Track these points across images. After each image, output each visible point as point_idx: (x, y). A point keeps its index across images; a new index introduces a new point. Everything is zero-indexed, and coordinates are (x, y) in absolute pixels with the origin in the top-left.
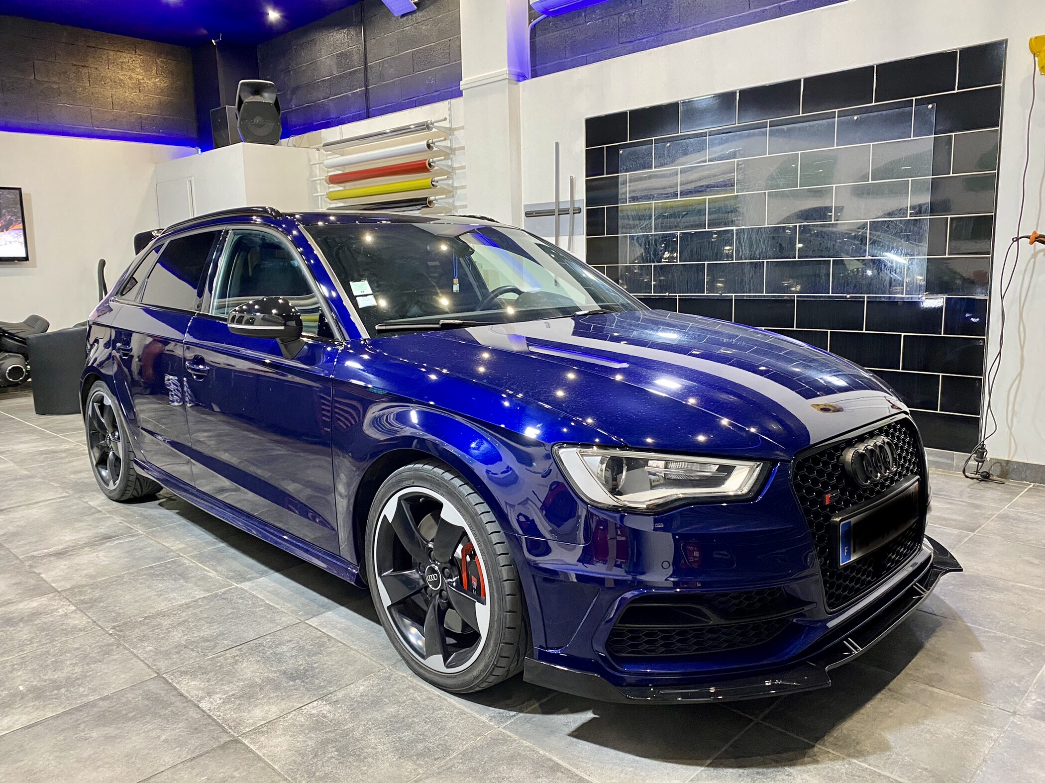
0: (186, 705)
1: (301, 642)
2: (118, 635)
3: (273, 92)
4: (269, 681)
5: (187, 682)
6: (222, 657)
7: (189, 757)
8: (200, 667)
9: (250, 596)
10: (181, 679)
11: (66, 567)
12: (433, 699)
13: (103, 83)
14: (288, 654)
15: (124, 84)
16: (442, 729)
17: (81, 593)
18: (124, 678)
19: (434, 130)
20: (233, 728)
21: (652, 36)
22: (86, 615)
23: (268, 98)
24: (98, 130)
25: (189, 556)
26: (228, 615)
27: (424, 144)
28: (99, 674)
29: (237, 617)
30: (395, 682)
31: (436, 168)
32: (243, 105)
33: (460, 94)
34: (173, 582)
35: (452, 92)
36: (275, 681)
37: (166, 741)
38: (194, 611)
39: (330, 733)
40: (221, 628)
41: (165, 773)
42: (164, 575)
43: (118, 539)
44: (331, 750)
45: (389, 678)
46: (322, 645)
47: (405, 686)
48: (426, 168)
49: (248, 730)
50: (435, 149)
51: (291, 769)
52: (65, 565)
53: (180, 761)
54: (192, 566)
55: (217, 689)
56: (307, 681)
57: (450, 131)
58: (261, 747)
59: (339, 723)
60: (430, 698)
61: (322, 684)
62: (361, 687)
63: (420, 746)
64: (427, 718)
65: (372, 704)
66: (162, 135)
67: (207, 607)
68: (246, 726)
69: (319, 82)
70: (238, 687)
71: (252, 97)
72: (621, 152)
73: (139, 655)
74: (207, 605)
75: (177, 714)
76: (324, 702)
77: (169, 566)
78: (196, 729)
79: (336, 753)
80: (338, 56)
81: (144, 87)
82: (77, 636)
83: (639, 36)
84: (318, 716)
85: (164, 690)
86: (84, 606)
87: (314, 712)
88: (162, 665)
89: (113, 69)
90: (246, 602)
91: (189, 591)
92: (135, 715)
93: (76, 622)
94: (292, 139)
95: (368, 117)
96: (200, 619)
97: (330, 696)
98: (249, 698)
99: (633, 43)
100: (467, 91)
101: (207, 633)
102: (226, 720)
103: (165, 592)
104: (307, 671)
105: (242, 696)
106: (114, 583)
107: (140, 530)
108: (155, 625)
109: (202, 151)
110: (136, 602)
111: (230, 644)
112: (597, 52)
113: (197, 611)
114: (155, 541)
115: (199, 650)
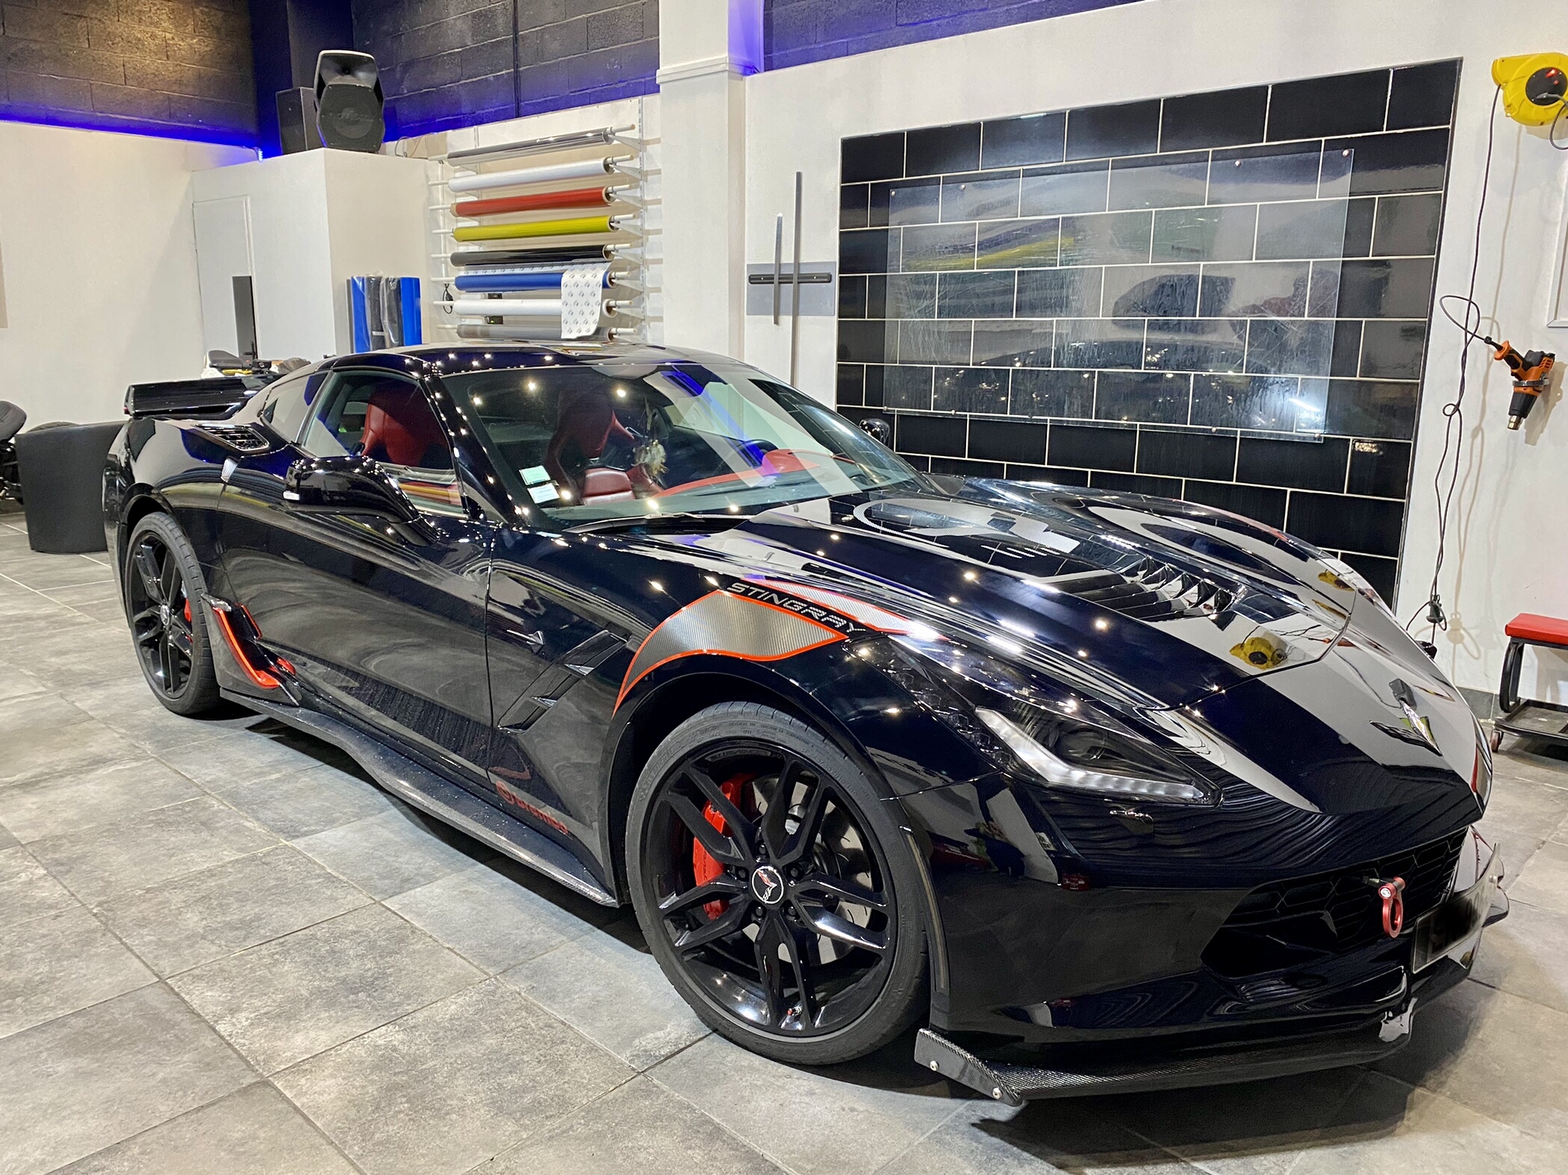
0: (197, 1026)
1: (372, 934)
2: (106, 917)
3: (372, 71)
4: (320, 992)
5: (201, 991)
6: (255, 955)
7: (195, 1106)
8: (222, 970)
9: (304, 860)
10: (191, 987)
11: (34, 807)
12: (553, 1027)
13: (110, 43)
14: (351, 952)
15: (143, 45)
16: (561, 1073)
17: (56, 848)
18: (110, 984)
19: (615, 142)
20: (262, 1064)
21: (947, 18)
22: (61, 883)
23: (364, 79)
24: (102, 117)
25: (219, 794)
26: (269, 889)
27: (599, 164)
28: (74, 976)
29: (282, 894)
30: (502, 1000)
31: (617, 200)
32: (325, 90)
33: (656, 89)
34: (192, 835)
35: (645, 83)
36: (328, 993)
37: (164, 1081)
38: (219, 882)
39: (400, 1075)
40: (257, 910)
41: (158, 1130)
42: (179, 823)
43: (116, 763)
44: (399, 1100)
45: (494, 993)
46: (402, 940)
47: (516, 1006)
48: (603, 200)
49: (283, 1067)
50: (616, 171)
51: (339, 1128)
52: (33, 803)
53: (182, 1111)
54: (223, 811)
55: (244, 1003)
56: (375, 994)
57: (642, 144)
58: (301, 1094)
59: (415, 1061)
60: (550, 1026)
61: (396, 1000)
62: (452, 1007)
63: (528, 1099)
64: (541, 1055)
65: (465, 1032)
66: (204, 127)
67: (241, 876)
68: (281, 1061)
69: (444, 55)
70: (274, 1001)
71: (339, 77)
72: (893, 193)
73: (134, 948)
74: (240, 872)
75: (182, 1041)
76: (397, 1028)
77: (187, 809)
78: (208, 1064)
79: (406, 1105)
80: (474, 16)
81: (174, 50)
82: (45, 915)
83: (928, 16)
84: (386, 1048)
85: (167, 1003)
86: (59, 869)
87: (381, 1042)
88: (166, 965)
89: (125, 21)
90: (298, 870)
91: (214, 850)
92: (121, 1041)
93: (44, 895)
94: (402, 144)
95: (518, 116)
96: (228, 895)
97: (405, 1018)
98: (289, 1019)
99: (917, 27)
100: (665, 85)
101: (236, 917)
102: (253, 1052)
103: (180, 849)
104: (376, 979)
105: (279, 1016)
106: (105, 834)
107: (149, 749)
108: (161, 903)
109: (265, 156)
110: (135, 865)
111: (268, 934)
112: (863, 36)
113: (225, 881)
114: (170, 768)
115: (223, 943)
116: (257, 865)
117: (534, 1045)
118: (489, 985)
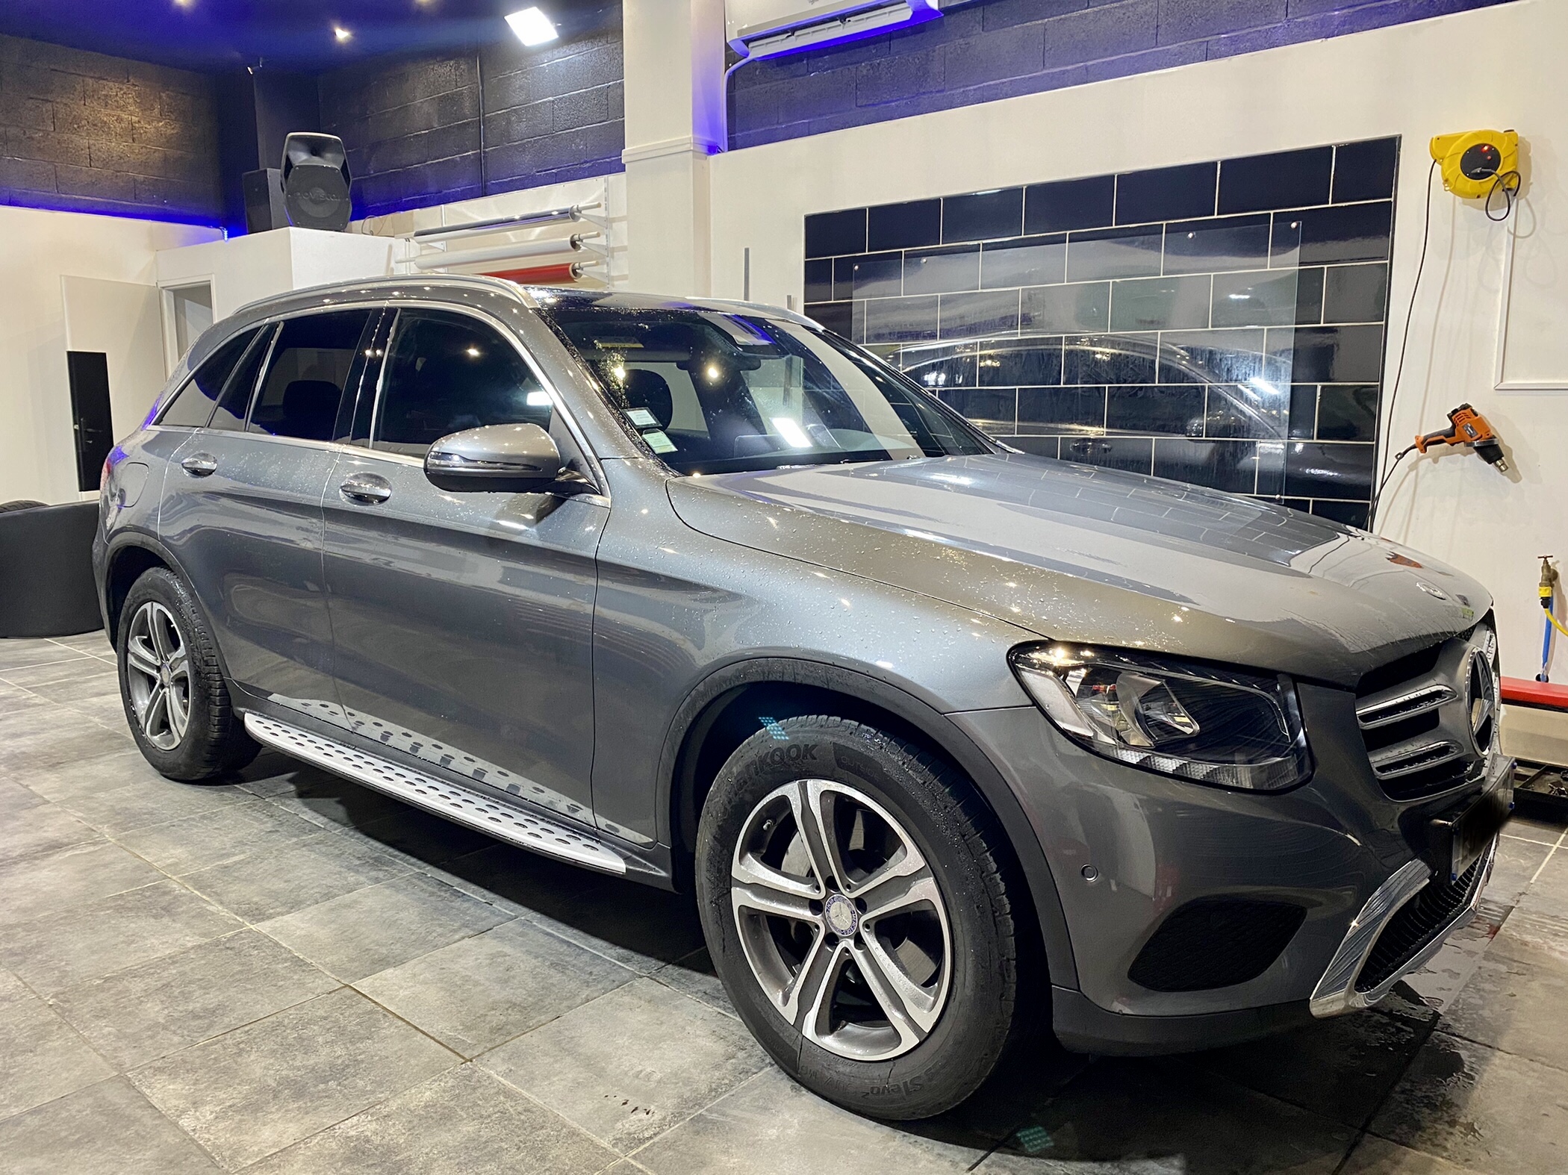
0: (157, 1122)
1: (342, 1020)
2: (62, 1008)
3: (340, 152)
4: (285, 1082)
5: (163, 1084)
6: (219, 1045)
8: (185, 1062)
9: (270, 944)
10: (153, 1081)
12: (532, 1112)
13: (75, 126)
15: (109, 128)
16: (543, 1159)
17: (9, 938)
18: (67, 1079)
19: (582, 220)
20: (227, 1160)
21: (905, 99)
22: (15, 975)
23: (330, 162)
24: (67, 199)
25: (180, 878)
26: (233, 975)
27: (566, 241)
29: (248, 979)
30: (478, 1085)
31: (583, 276)
32: (292, 170)
33: (622, 168)
34: (152, 920)
35: (610, 162)
36: (296, 1083)
38: (181, 969)
40: (221, 997)
42: (139, 909)
43: (72, 848)
45: (469, 1078)
46: (374, 1024)
47: (492, 1091)
48: (569, 275)
49: (250, 1162)
50: (583, 248)
54: (185, 895)
55: (208, 1095)
56: (345, 1082)
57: (608, 222)
59: (390, 1151)
60: (529, 1111)
61: (368, 1088)
62: (426, 1093)
64: (521, 1142)
65: (440, 1119)
66: (168, 208)
67: (203, 962)
68: (248, 1157)
69: (411, 137)
70: (240, 1093)
71: (307, 157)
72: (857, 267)
73: (92, 1041)
74: (203, 958)
75: (143, 1137)
76: (369, 1117)
77: (148, 894)
78: (171, 1162)
80: (442, 99)
81: (141, 134)
83: (885, 97)
84: (357, 1139)
85: (126, 1098)
86: (13, 959)
87: (353, 1133)
88: (127, 1057)
89: (92, 105)
90: (263, 954)
91: (177, 936)
92: (78, 1139)
94: (369, 222)
95: (485, 194)
96: (190, 982)
97: (378, 1107)
98: (257, 1111)
99: (877, 108)
100: (632, 164)
101: (198, 1005)
102: (218, 1147)
103: (140, 937)
104: (348, 1066)
105: (245, 1107)
106: (61, 922)
107: (108, 833)
108: (120, 992)
109: (230, 236)
110: (93, 952)
111: (233, 1022)
112: (824, 117)
113: (187, 968)
114: (129, 851)
115: (186, 1033)
116: (221, 950)
117: (513, 1131)
118: (464, 1069)
